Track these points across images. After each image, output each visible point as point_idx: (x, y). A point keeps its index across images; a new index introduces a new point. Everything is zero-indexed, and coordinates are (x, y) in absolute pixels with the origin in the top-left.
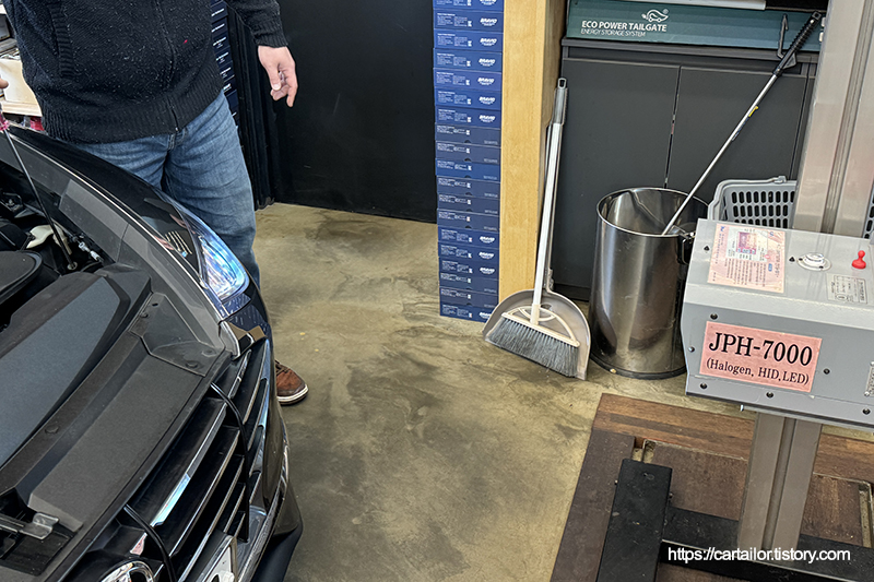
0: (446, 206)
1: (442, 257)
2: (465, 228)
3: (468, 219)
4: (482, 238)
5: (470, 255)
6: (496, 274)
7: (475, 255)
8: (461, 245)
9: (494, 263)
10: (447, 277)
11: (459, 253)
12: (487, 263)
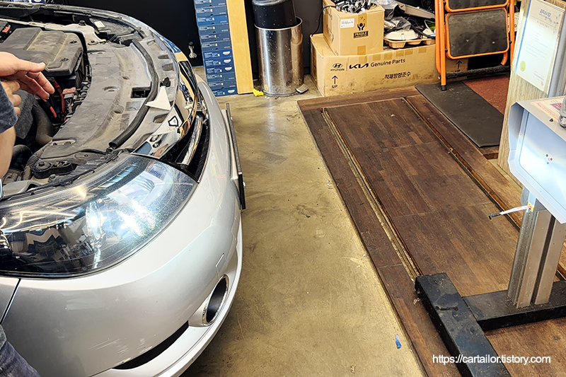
0: (204, 41)
1: (207, 68)
2: (216, 50)
3: (216, 45)
4: (224, 53)
5: (220, 63)
6: (233, 68)
7: (222, 62)
8: (215, 59)
9: (231, 64)
10: (210, 77)
11: (215, 64)
12: (228, 65)
